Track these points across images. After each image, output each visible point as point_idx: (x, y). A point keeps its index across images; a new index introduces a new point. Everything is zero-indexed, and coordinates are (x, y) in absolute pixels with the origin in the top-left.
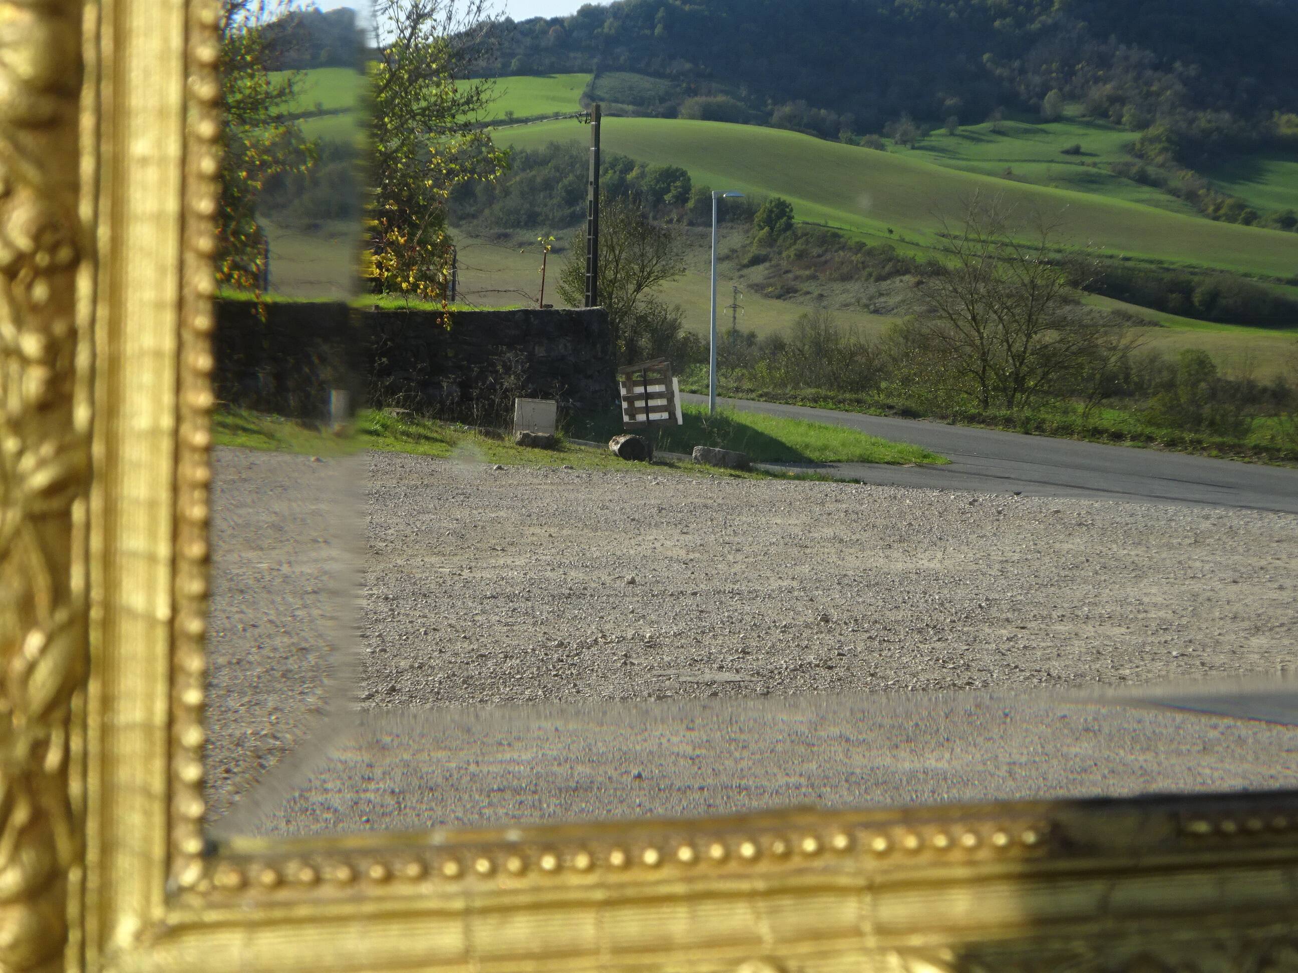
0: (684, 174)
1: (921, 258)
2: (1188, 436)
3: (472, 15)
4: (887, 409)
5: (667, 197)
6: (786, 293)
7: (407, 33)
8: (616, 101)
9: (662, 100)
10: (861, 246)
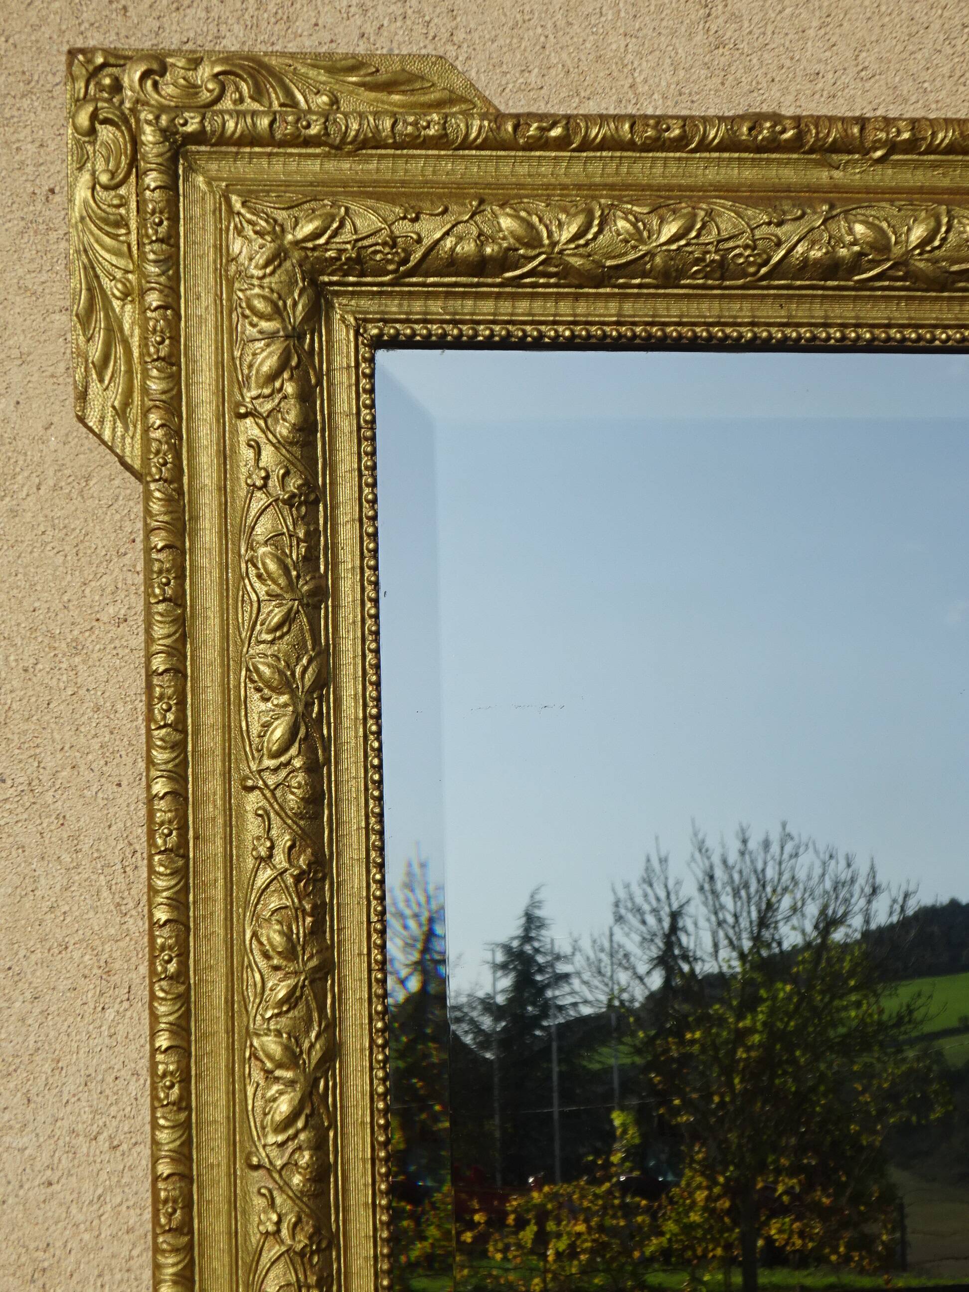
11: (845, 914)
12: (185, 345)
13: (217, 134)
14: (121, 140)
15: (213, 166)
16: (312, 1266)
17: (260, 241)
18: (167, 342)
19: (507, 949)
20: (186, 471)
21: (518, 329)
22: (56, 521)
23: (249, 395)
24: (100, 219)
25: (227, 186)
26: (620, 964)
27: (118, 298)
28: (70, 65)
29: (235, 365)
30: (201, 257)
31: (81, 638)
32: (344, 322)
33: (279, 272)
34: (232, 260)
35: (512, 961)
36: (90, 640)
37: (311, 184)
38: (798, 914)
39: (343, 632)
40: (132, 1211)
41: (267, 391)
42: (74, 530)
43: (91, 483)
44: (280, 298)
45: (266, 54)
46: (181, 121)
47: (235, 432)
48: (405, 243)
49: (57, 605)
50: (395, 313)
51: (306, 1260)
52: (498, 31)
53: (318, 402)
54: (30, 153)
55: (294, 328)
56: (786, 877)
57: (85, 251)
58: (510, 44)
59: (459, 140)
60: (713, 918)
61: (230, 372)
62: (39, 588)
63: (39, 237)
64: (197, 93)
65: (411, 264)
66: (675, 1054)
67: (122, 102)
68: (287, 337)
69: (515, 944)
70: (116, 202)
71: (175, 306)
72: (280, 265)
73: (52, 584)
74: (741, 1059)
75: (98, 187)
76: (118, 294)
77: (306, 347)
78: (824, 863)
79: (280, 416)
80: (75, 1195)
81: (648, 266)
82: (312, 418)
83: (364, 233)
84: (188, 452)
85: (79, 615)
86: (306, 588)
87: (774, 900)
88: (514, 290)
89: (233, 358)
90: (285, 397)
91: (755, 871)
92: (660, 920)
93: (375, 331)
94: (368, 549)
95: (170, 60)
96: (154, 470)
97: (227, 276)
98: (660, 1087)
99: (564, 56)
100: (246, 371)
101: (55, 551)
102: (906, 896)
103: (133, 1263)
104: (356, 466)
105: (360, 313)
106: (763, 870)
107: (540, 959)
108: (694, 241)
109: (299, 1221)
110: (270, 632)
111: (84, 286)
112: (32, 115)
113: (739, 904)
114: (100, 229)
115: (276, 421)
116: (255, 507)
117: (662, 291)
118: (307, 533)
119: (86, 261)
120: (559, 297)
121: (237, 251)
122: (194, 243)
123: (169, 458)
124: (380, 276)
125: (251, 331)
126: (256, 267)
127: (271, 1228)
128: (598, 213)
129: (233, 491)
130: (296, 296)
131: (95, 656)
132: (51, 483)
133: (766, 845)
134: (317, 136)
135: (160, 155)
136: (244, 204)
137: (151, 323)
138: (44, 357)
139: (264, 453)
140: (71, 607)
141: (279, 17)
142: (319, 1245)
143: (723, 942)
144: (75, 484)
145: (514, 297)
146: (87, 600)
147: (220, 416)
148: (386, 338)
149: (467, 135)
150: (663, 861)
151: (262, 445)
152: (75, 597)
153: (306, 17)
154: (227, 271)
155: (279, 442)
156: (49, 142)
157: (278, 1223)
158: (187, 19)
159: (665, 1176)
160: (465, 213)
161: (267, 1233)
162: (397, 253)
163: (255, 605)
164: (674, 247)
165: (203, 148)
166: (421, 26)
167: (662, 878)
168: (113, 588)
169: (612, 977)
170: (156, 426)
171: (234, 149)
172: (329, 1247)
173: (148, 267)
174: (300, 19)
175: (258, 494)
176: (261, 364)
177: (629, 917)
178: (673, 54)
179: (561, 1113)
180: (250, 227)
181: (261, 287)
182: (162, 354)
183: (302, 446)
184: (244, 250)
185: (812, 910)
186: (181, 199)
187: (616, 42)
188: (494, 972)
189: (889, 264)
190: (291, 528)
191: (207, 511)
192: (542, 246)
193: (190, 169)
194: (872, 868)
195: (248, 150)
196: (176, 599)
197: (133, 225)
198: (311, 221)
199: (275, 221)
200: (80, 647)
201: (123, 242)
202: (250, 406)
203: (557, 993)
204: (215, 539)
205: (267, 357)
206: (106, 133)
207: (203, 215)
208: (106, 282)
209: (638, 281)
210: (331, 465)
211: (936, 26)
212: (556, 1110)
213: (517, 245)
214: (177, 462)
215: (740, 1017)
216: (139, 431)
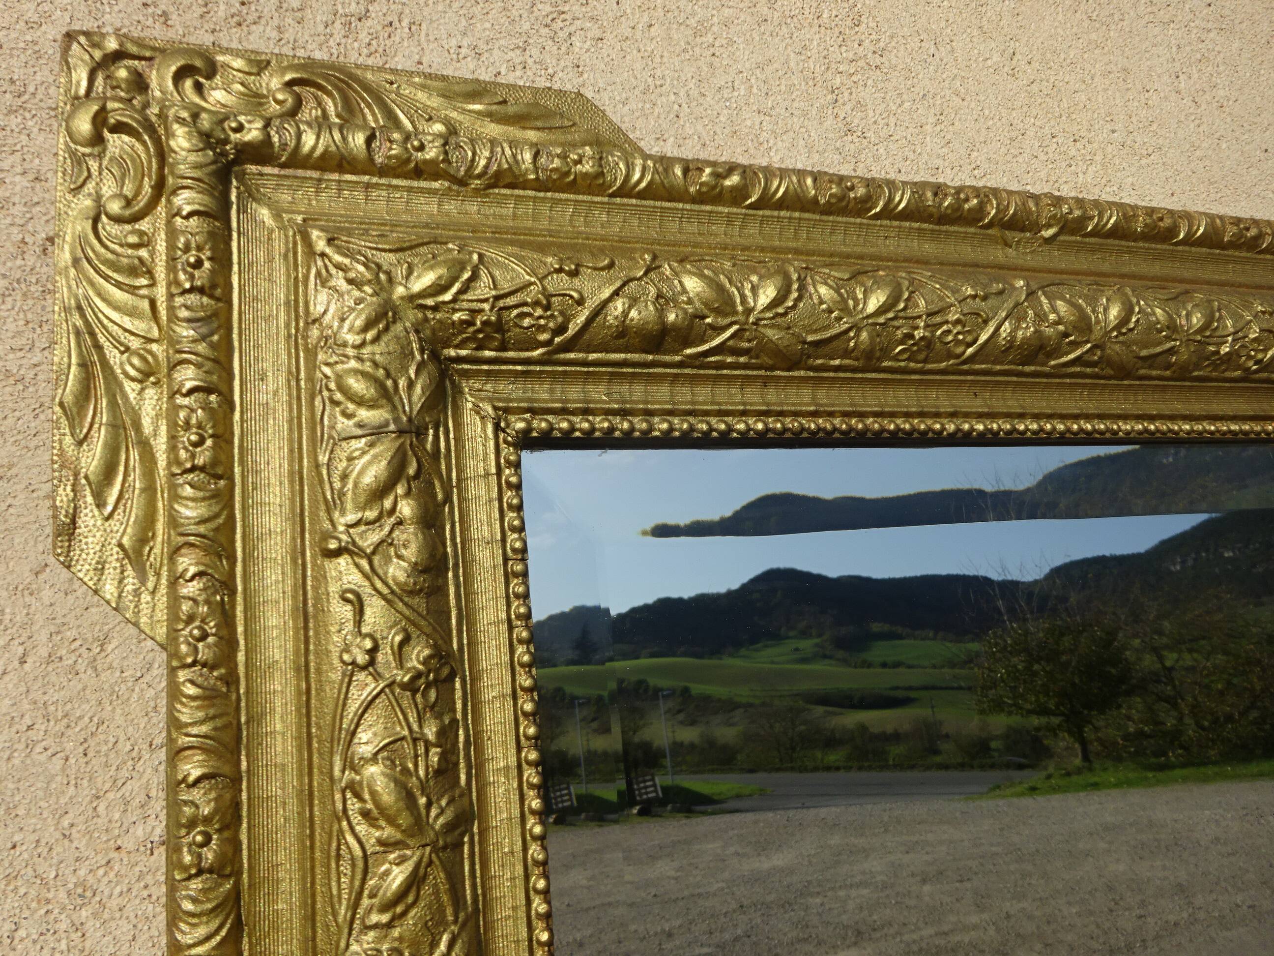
1: (744, 700)
2: (866, 764)
4: (742, 771)
6: (693, 723)
10: (719, 700)
12: (241, 447)
13: (289, 150)
14: (143, 156)
15: (285, 197)
17: (356, 293)
18: (209, 442)
20: (242, 642)
21: (702, 421)
22: (52, 708)
23: (343, 520)
24: (105, 262)
25: (304, 220)
27: (133, 379)
28: (66, 50)
29: (320, 474)
30: (267, 320)
31: (91, 879)
32: (478, 413)
33: (385, 338)
34: (314, 321)
36: (105, 880)
37: (427, 226)
39: (495, 869)
41: (371, 514)
42: (80, 718)
43: (109, 648)
44: (388, 375)
45: (357, 66)
46: (234, 125)
47: (321, 578)
48: (562, 303)
49: (50, 834)
50: (546, 401)
52: (630, 94)
53: (448, 527)
54: (18, 188)
55: (410, 420)
57: (79, 308)
58: (643, 109)
59: (618, 183)
61: (312, 487)
62: (21, 812)
63: (30, 302)
64: (261, 104)
65: (570, 332)
67: (146, 105)
68: (401, 432)
70: (133, 239)
71: (224, 388)
72: (387, 329)
73: (43, 804)
75: (104, 218)
76: (133, 373)
77: (429, 446)
79: (392, 551)
81: (852, 344)
82: (441, 549)
83: (506, 286)
84: (245, 611)
85: (87, 845)
86: (441, 820)
88: (695, 371)
89: (317, 466)
90: (400, 523)
93: (521, 425)
94: (525, 735)
95: (220, 58)
96: (184, 648)
97: (306, 345)
99: (699, 127)
100: (337, 485)
101: (49, 753)
104: (504, 616)
105: (499, 400)
108: (902, 314)
110: (383, 909)
111: (74, 360)
112: (24, 137)
114: (107, 278)
115: (388, 560)
116: (358, 697)
117: (860, 375)
118: (440, 734)
119: (79, 323)
120: (747, 380)
121: (320, 309)
122: (256, 299)
123: (211, 626)
124: (527, 350)
125: (343, 424)
126: (350, 330)
128: (795, 277)
129: (318, 671)
130: (412, 373)
131: (114, 903)
132: (44, 652)
134: (433, 162)
135: (197, 166)
136: (330, 241)
137: (182, 414)
138: (35, 471)
139: (368, 611)
140: (75, 835)
141: (373, 49)
144: (83, 650)
145: (693, 380)
146: (101, 822)
147: (297, 554)
148: (535, 434)
149: (628, 177)
151: (365, 597)
152: (82, 818)
153: (406, 54)
154: (305, 338)
155: (393, 592)
156: (49, 175)
158: (251, 38)
160: (639, 269)
162: (552, 316)
163: (360, 864)
164: (881, 320)
165: (268, 170)
166: (543, 79)
168: (143, 797)
170: (189, 575)
171: (315, 174)
173: (178, 329)
174: (400, 55)
175: (361, 676)
176: (361, 473)
178: (806, 136)
180: (341, 273)
181: (359, 359)
182: (200, 461)
183: (428, 595)
184: (332, 308)
186: (235, 235)
187: (750, 119)
189: (1089, 345)
190: (415, 727)
191: (278, 703)
192: (735, 313)
193: (250, 194)
195: (335, 176)
196: (222, 867)
197: (160, 272)
198: (432, 268)
199: (379, 266)
200: (89, 894)
201: (143, 297)
202: (344, 537)
204: (291, 746)
205: (370, 463)
206: (116, 143)
207: (270, 260)
208: (114, 356)
209: (837, 362)
210: (468, 616)
211: (1031, 133)
213: (706, 311)
214: (224, 632)
216: (164, 581)
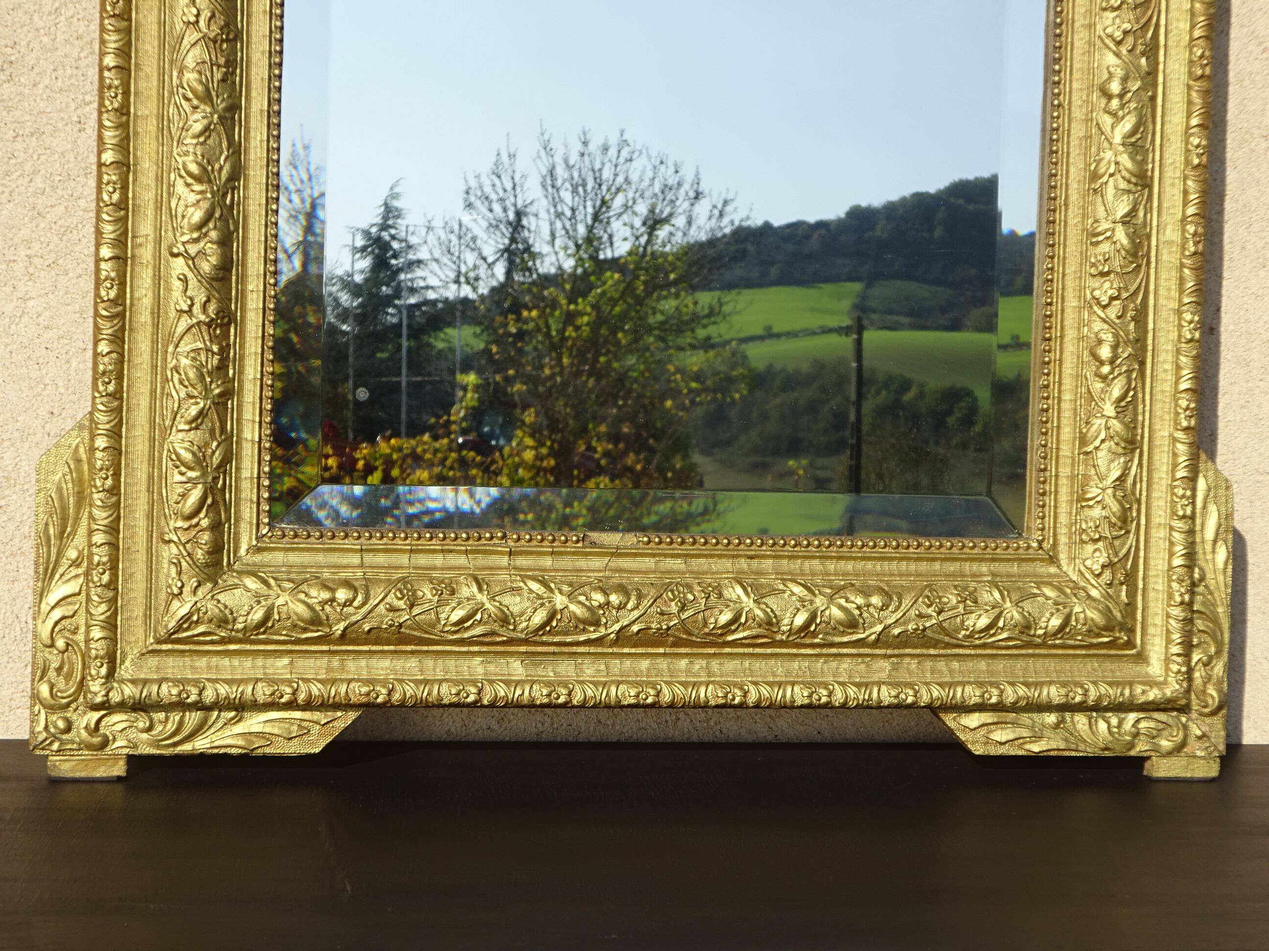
0: (969, 393)
3: (714, 221)
5: (951, 420)
7: (643, 240)
8: (891, 312)
9: (944, 310)
11: (671, 215)
16: (222, 51)
19: (367, 233)
26: (467, 246)
35: (371, 245)
38: (629, 211)
40: (81, 23)
51: (217, 45)
56: (620, 179)
60: (552, 210)
66: (513, 330)
69: (374, 230)
74: (569, 337)
78: (655, 167)
80: (37, 7)
87: (607, 197)
91: (593, 170)
92: (505, 210)
98: (497, 357)
102: (726, 203)
103: (82, 63)
106: (600, 170)
107: (395, 245)
109: (213, 16)
113: (577, 198)
127: (192, 19)
133: (605, 149)
142: (227, 35)
143: (560, 232)
150: (512, 156)
157: (198, 16)
159: (497, 440)
161: (189, 23)
167: (510, 172)
169: (459, 257)
172: (235, 39)
177: (478, 203)
179: (409, 383)
185: (642, 208)
188: (354, 255)
194: (697, 174)
203: (409, 276)
212: (404, 380)
215: (572, 300)
